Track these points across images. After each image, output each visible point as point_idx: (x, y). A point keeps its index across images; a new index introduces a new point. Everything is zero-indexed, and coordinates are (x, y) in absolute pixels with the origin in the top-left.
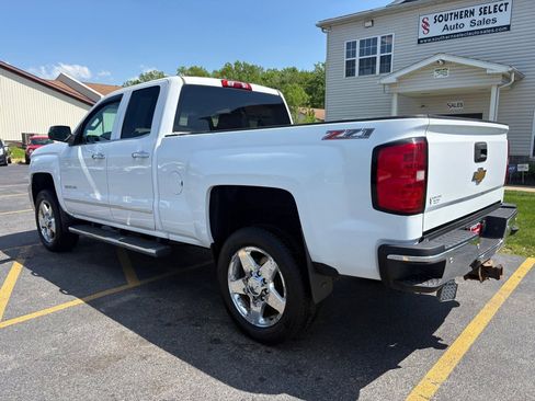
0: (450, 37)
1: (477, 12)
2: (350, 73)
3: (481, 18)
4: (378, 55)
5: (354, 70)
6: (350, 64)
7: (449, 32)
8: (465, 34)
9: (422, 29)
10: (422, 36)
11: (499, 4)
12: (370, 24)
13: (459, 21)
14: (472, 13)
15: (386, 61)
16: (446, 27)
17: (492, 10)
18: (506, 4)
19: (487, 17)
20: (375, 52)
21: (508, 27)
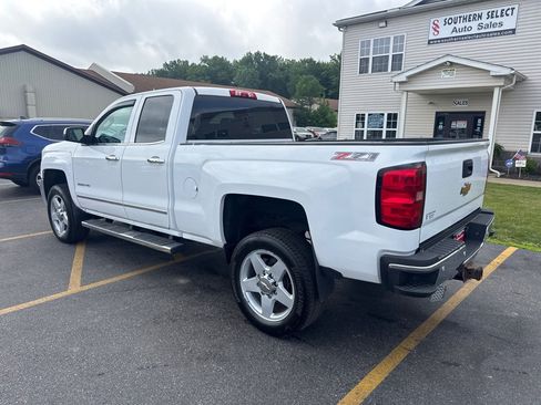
0: (459, 39)
1: (485, 16)
2: (363, 70)
3: (488, 22)
4: (391, 55)
5: (367, 67)
6: (364, 62)
7: (458, 34)
8: (473, 37)
9: (432, 31)
10: (431, 37)
11: (506, 8)
12: (384, 24)
13: (468, 24)
14: (480, 17)
15: (398, 59)
16: (455, 30)
17: (499, 14)
18: (513, 9)
19: (495, 20)
20: (387, 50)
21: (514, 31)
